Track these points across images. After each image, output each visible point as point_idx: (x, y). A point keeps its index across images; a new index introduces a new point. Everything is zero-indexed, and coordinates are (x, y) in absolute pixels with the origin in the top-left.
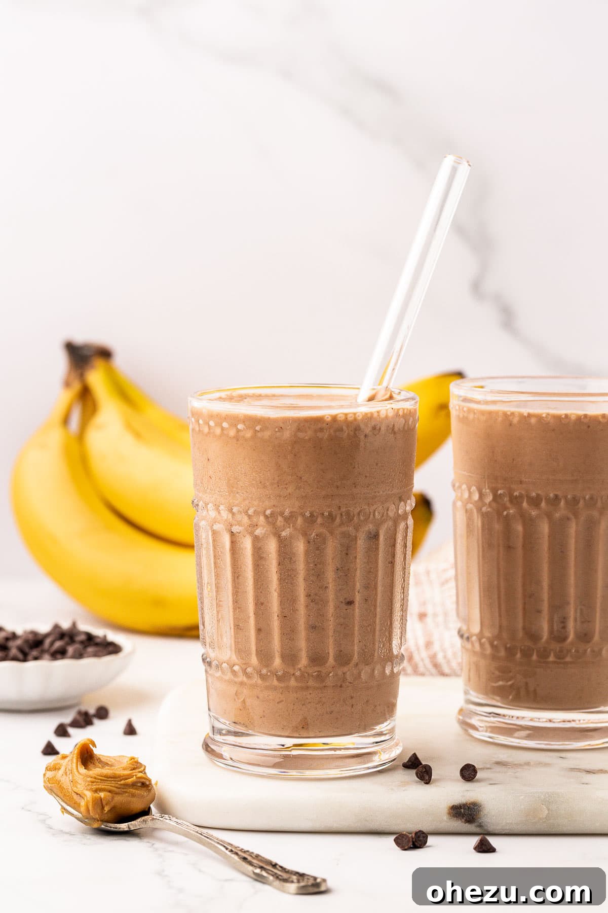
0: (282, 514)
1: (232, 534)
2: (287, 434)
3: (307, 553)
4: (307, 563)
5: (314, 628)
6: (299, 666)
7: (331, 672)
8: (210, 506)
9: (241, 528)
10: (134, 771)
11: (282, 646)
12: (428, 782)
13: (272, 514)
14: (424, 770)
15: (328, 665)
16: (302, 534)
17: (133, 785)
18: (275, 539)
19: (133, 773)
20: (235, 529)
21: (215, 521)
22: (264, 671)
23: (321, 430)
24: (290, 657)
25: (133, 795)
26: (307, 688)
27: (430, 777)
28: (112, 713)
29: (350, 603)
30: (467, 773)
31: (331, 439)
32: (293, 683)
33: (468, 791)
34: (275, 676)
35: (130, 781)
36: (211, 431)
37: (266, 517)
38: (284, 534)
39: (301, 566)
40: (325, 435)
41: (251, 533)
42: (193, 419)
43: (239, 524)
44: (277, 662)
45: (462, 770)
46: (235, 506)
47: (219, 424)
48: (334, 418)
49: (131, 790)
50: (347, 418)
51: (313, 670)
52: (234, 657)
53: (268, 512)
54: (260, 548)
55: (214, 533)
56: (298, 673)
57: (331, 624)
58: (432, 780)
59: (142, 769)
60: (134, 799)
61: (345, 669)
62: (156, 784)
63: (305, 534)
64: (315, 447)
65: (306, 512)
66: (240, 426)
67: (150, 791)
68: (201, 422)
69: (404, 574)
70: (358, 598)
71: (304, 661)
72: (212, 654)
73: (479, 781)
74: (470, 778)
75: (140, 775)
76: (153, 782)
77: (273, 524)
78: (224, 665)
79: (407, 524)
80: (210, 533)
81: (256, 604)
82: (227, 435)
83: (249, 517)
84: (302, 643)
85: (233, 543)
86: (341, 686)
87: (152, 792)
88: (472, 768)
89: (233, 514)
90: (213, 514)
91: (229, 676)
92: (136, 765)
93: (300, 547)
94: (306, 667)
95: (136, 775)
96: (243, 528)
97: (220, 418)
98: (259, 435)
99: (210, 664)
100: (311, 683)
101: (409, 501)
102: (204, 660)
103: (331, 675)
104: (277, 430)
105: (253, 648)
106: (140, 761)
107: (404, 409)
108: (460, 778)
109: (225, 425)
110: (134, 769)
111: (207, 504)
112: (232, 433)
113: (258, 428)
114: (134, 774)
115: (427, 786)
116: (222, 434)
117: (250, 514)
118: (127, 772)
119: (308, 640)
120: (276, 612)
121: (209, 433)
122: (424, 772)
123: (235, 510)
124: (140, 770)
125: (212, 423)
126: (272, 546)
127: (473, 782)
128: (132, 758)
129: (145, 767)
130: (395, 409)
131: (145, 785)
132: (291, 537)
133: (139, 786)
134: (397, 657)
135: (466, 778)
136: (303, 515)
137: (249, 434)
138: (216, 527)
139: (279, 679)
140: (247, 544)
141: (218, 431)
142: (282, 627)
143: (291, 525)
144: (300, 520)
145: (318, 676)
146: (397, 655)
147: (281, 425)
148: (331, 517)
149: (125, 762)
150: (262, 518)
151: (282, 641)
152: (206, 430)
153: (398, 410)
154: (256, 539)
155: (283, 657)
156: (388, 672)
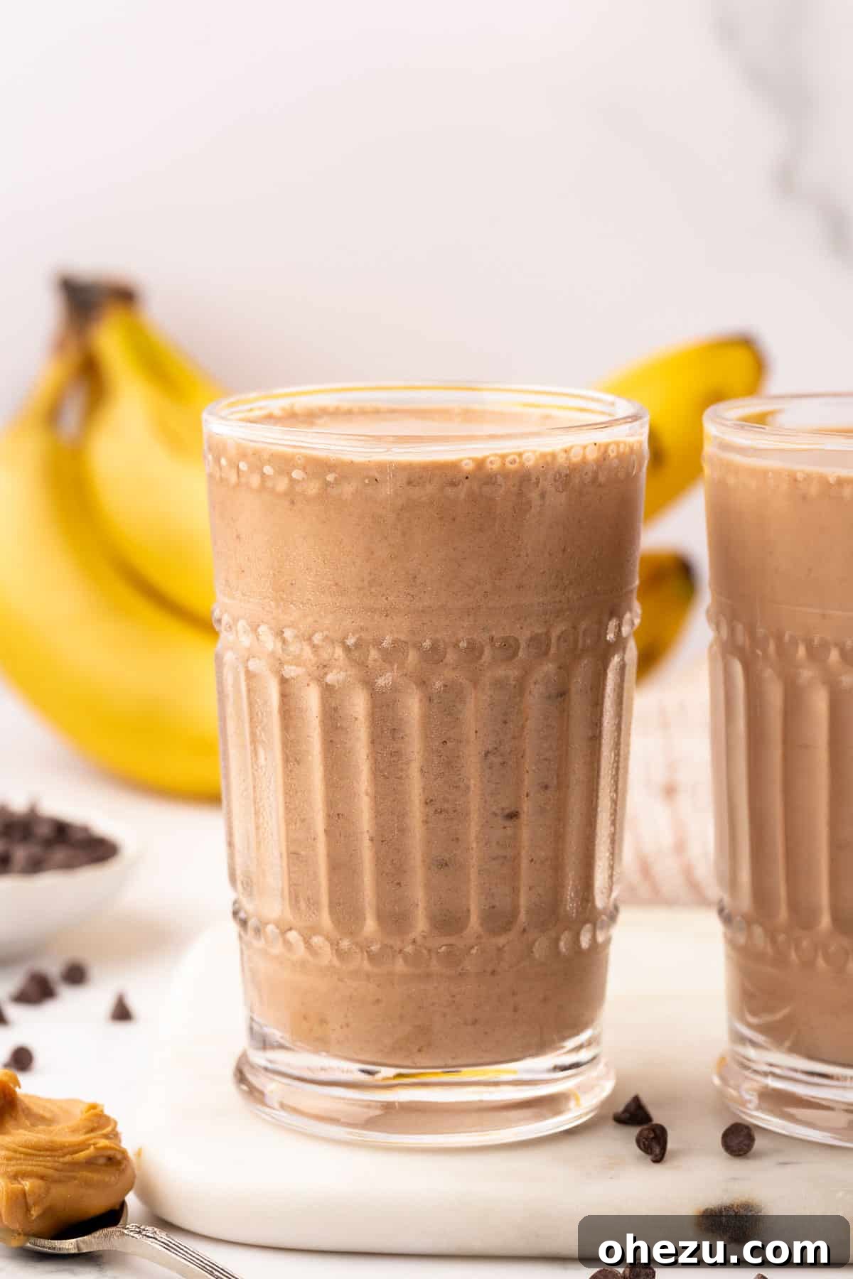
0: (377, 643)
1: (284, 681)
2: (387, 490)
3: (426, 719)
4: (426, 737)
5: (442, 864)
6: (412, 936)
7: (472, 947)
8: (242, 624)
9: (300, 671)
10: (92, 1135)
11: (379, 895)
12: (659, 1159)
13: (357, 645)
14: (652, 1135)
15: (467, 932)
16: (415, 683)
17: (90, 1163)
18: (365, 691)
19: (88, 1140)
20: (290, 671)
21: (250, 655)
22: (345, 944)
23: (453, 484)
24: (395, 919)
25: (88, 1184)
26: (429, 976)
27: (664, 1148)
28: (95, 972)
29: (513, 816)
30: (734, 1143)
31: (473, 498)
32: (400, 966)
33: (735, 1179)
34: (365, 954)
35: (82, 1155)
36: (243, 480)
37: (347, 649)
38: (381, 682)
39: (414, 747)
40: (462, 491)
41: (320, 680)
42: (210, 457)
43: (297, 661)
44: (370, 925)
45: (726, 1136)
46: (289, 627)
47: (257, 467)
48: (480, 464)
49: (85, 1173)
50: (504, 464)
51: (441, 943)
52: (289, 915)
53: (351, 641)
54: (335, 709)
55: (250, 675)
56: (409, 949)
57: (474, 854)
58: (667, 1153)
59: (109, 1129)
60: (91, 1192)
61: (501, 940)
62: (139, 1154)
63: (423, 683)
64: (441, 518)
65: (425, 641)
66: (297, 474)
67: (123, 1172)
68: (223, 461)
69: (618, 755)
70: (527, 807)
71: (421, 924)
72: (248, 907)
73: (759, 1155)
74: (740, 1150)
75: (103, 1143)
76: (131, 1154)
77: (362, 664)
78: (271, 928)
79: (623, 660)
80: (243, 677)
81: (329, 816)
82: (272, 491)
83: (315, 647)
84: (418, 895)
85: (284, 695)
86: (493, 973)
87: (129, 1172)
88: (745, 1131)
89: (284, 641)
90: (246, 641)
91: (278, 949)
92: (98, 1121)
93: (413, 707)
94: (425, 937)
95: (94, 1144)
96: (304, 670)
97: (257, 459)
98: (334, 492)
99: (244, 923)
100: (435, 966)
101: (628, 616)
102: (235, 913)
103: (474, 951)
104: (367, 481)
105: (324, 899)
106: (107, 1112)
107: (617, 444)
108: (722, 1149)
109: (268, 470)
110: (92, 1130)
111: (236, 620)
112: (282, 485)
113: (330, 478)
114: (92, 1142)
115: (657, 1167)
116: (262, 487)
117: (316, 642)
118: (80, 1138)
119: (428, 886)
120: (368, 831)
121: (238, 484)
122: (653, 1138)
123: (288, 634)
124: (105, 1131)
125: (243, 466)
126: (359, 705)
127: (748, 1158)
128: (93, 1107)
129: (116, 1123)
130: (600, 445)
131: (114, 1161)
132: (395, 688)
133: (101, 1165)
134: (604, 911)
135: (735, 1151)
136: (418, 646)
137: (313, 488)
138: (252, 665)
139: (372, 958)
140: (312, 700)
141: (255, 481)
142: (379, 861)
143: (396, 666)
144: (412, 657)
145: (449, 954)
146: (605, 909)
147: (377, 476)
148: (474, 650)
149: (78, 1115)
150: (339, 652)
151: (378, 884)
152: (233, 478)
153: (607, 446)
154: (328, 691)
155: (380, 917)
156: (585, 942)
